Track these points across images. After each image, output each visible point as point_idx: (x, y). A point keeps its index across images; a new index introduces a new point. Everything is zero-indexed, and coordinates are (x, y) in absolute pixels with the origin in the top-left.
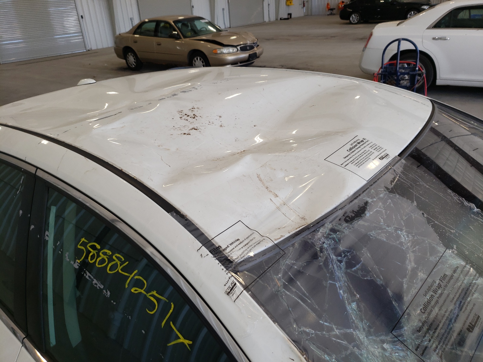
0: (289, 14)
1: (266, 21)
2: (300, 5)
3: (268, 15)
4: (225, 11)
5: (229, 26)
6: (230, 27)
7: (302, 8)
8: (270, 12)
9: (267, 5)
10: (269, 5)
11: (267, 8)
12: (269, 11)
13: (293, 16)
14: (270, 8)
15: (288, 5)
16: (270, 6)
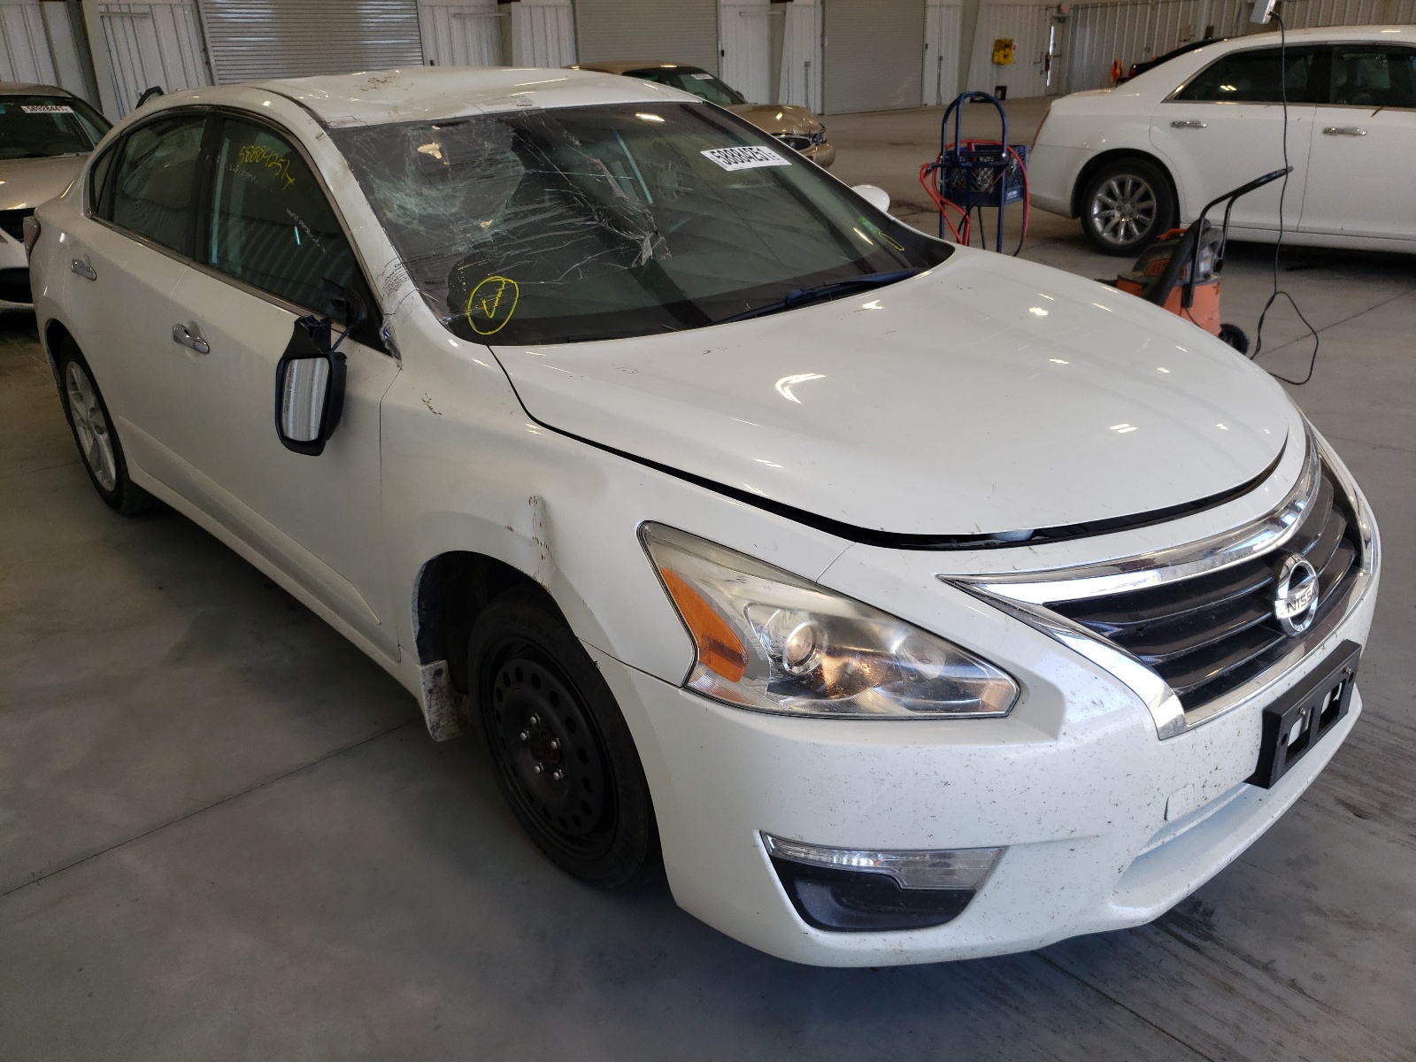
0: (998, 88)
1: (929, 104)
2: (1035, 63)
3: (935, 91)
4: (811, 70)
5: (819, 111)
6: (822, 114)
7: (1041, 72)
8: (942, 78)
9: (936, 60)
10: (941, 59)
11: (936, 65)
12: (939, 75)
13: (1009, 95)
14: (943, 67)
15: (999, 64)
16: (943, 63)
